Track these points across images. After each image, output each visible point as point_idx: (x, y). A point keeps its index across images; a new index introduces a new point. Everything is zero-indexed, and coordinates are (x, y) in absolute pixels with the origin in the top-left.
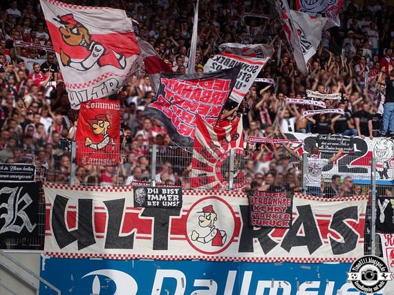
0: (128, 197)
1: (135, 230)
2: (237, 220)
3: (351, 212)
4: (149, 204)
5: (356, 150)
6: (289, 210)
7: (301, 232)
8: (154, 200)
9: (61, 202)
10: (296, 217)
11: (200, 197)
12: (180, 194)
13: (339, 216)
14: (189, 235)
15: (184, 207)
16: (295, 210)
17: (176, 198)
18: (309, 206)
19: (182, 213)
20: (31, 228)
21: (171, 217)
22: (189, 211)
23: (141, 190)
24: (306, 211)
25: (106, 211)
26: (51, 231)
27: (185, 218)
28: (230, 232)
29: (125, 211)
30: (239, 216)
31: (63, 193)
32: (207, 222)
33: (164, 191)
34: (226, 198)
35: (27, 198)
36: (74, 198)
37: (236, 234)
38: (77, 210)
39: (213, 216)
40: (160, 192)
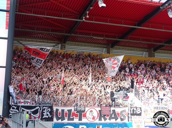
0: (73, 109)
1: (74, 116)
2: (98, 113)
3: (124, 111)
4: (78, 110)
5: (125, 96)
6: (110, 111)
7: (113, 116)
8: (79, 109)
9: (57, 110)
10: (112, 112)
11: (89, 108)
12: (85, 108)
13: (122, 112)
14: (87, 117)
15: (86, 110)
16: (111, 111)
17: (84, 108)
18: (115, 110)
19: (85, 112)
20: (50, 116)
21: (83, 113)
22: (87, 112)
23: (76, 107)
24: (114, 111)
25: (68, 112)
26: (55, 117)
27: (86, 113)
28: (97, 116)
29: (72, 112)
30: (99, 112)
31: (58, 108)
32: (91, 114)
33: (81, 107)
34: (95, 108)
35: (49, 110)
36: (60, 109)
37: (98, 117)
38: (61, 112)
39: (92, 113)
40: (80, 107)
